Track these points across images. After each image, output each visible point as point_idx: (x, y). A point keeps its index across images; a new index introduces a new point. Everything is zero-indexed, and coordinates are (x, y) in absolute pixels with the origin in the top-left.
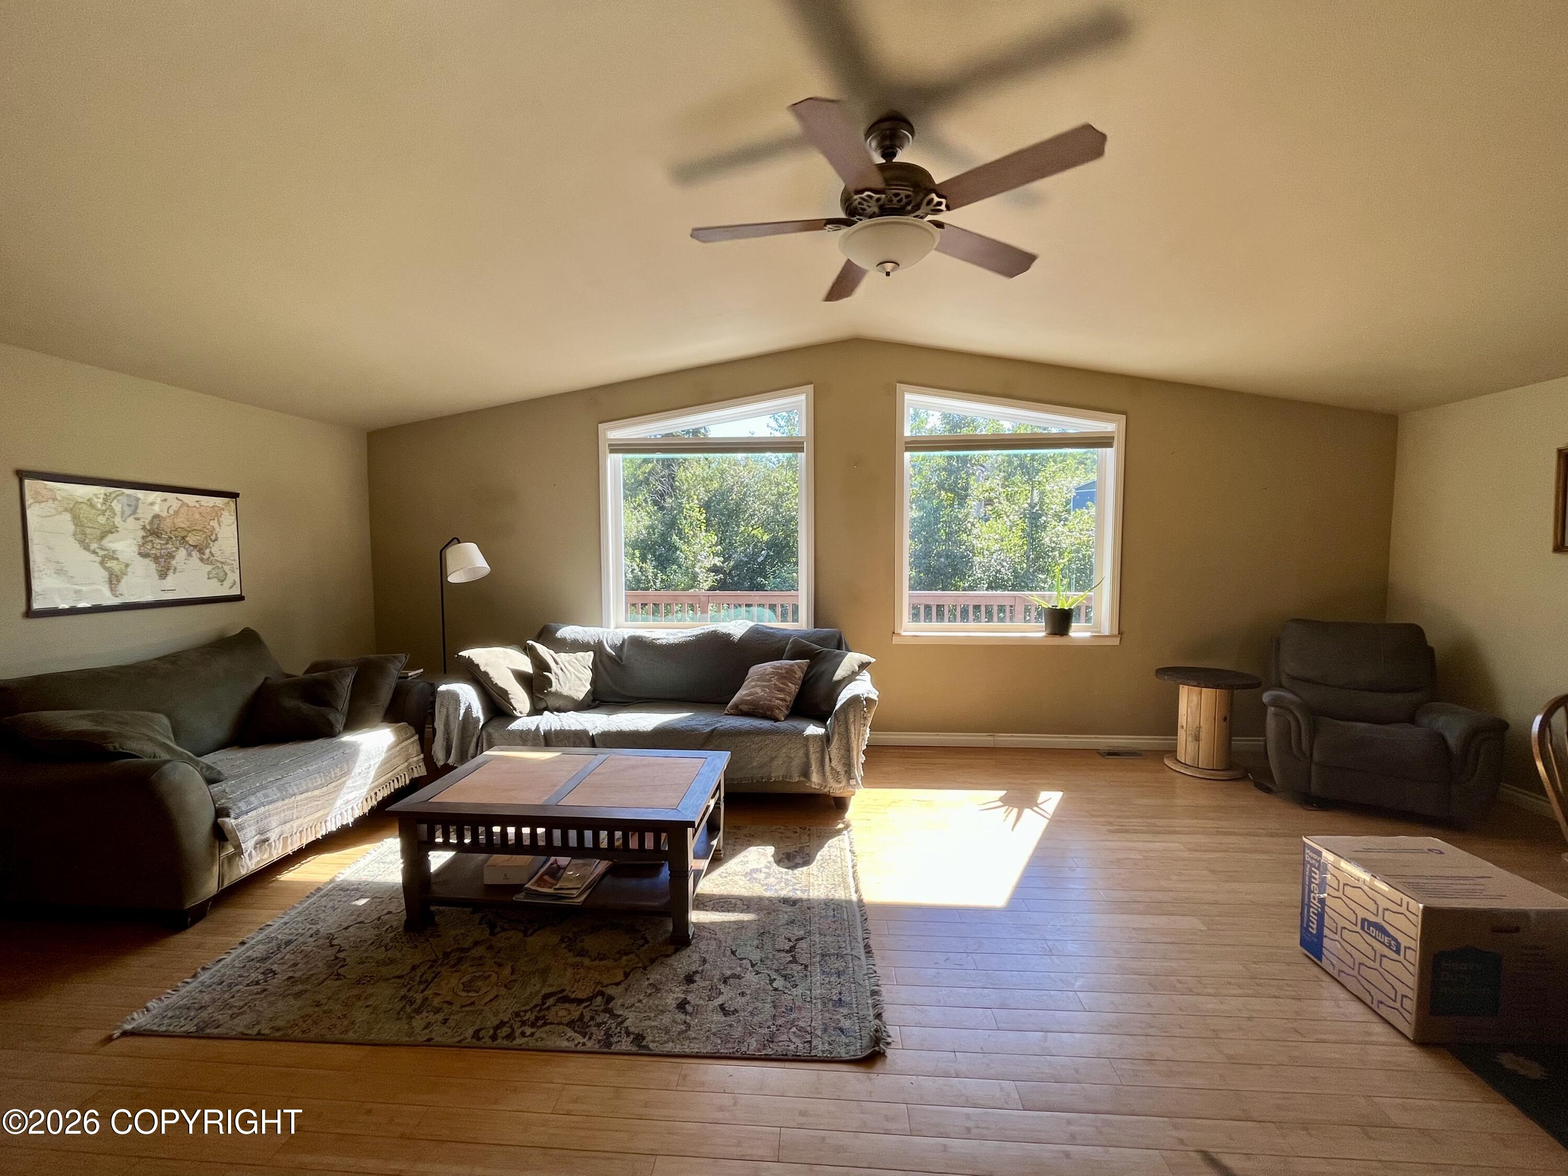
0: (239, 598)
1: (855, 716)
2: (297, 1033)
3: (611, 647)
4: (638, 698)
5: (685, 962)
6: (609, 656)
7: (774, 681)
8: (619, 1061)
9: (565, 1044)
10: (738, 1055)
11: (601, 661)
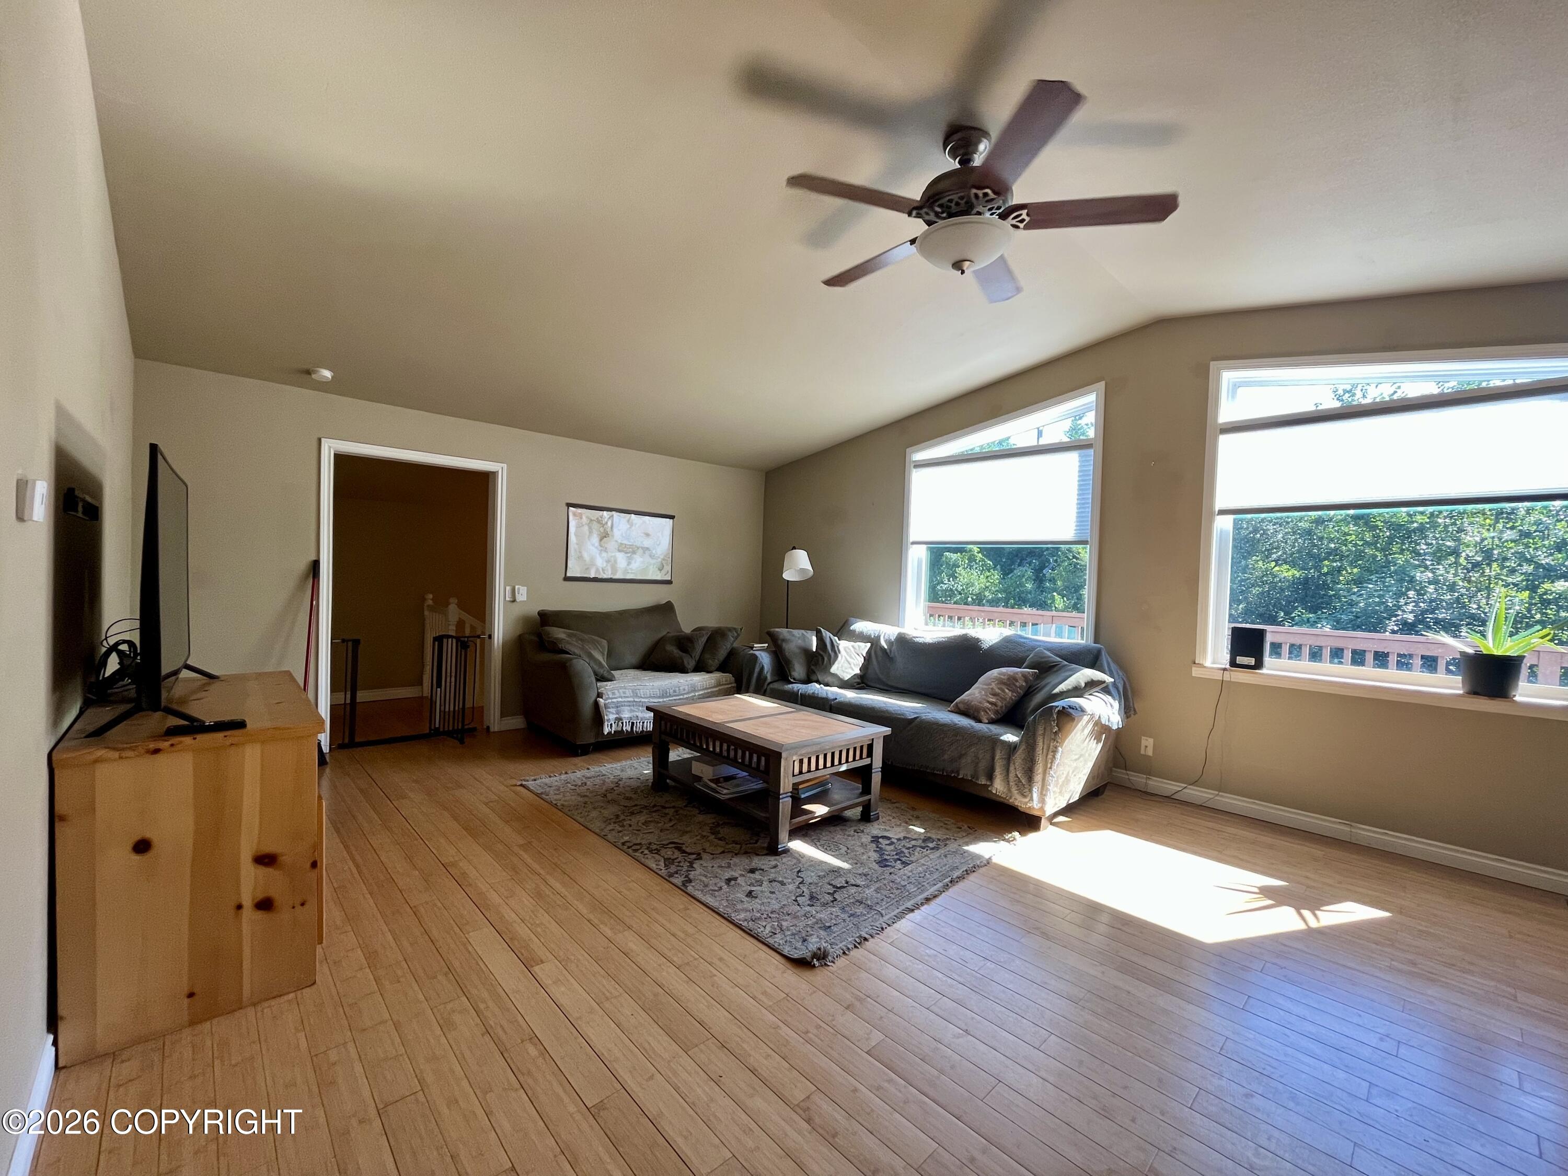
0: (669, 582)
1: (1045, 729)
2: (566, 810)
3: (886, 641)
4: (897, 688)
5: (766, 862)
6: (882, 649)
7: (993, 685)
8: (667, 886)
9: (653, 866)
10: (726, 916)
11: (875, 652)
